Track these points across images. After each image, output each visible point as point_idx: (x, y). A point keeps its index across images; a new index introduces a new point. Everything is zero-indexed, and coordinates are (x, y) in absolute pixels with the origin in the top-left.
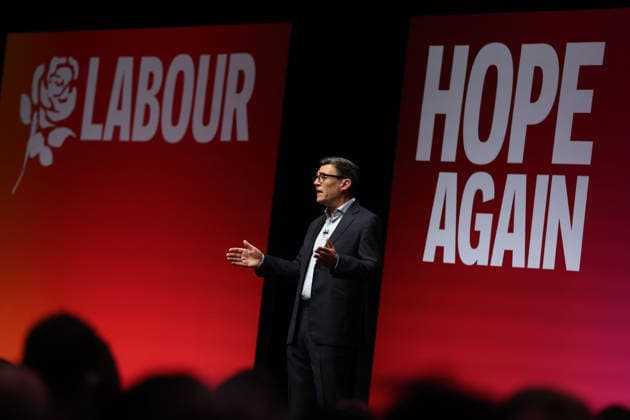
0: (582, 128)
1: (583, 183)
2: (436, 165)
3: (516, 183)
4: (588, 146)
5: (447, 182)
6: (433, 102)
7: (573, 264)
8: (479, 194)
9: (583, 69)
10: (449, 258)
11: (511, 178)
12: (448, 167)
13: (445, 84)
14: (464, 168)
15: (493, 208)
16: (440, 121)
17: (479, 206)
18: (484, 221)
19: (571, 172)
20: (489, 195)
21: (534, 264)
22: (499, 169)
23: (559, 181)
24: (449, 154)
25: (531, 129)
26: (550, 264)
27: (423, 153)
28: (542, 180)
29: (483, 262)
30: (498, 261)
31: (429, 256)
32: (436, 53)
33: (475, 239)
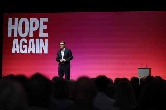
0: (45, 31)
1: (46, 40)
2: (13, 37)
3: (32, 41)
4: (47, 34)
5: (16, 41)
6: (10, 28)
7: (46, 52)
8: (23, 42)
9: (44, 22)
10: (18, 52)
12: (16, 38)
13: (13, 24)
14: (19, 38)
15: (27, 44)
16: (13, 31)
18: (25, 46)
19: (44, 38)
20: (26, 42)
21: (37, 52)
23: (41, 40)
24: (16, 35)
25: (34, 32)
26: (41, 52)
27: (10, 35)
28: (37, 40)
29: (26, 52)
30: (29, 52)
31: (13, 52)
32: (10, 20)
33: (23, 49)
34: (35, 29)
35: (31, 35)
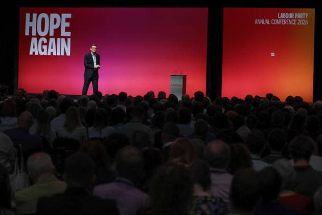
0: (67, 29)
1: (69, 40)
2: (31, 36)
4: (70, 33)
5: (34, 40)
6: (28, 24)
7: (68, 54)
8: (43, 42)
9: (66, 19)
10: (36, 54)
11: (51, 39)
12: (34, 37)
13: (31, 20)
14: (38, 37)
15: (47, 44)
16: (31, 28)
17: (43, 44)
18: (45, 47)
19: (66, 38)
20: (45, 41)
21: (59, 54)
22: (48, 37)
23: (63, 40)
24: (34, 34)
25: (55, 30)
26: (63, 54)
27: (27, 33)
28: (59, 39)
29: (45, 54)
30: (49, 54)
31: (31, 53)
32: (28, 15)
33: (43, 50)
34: (57, 26)
35: (52, 34)
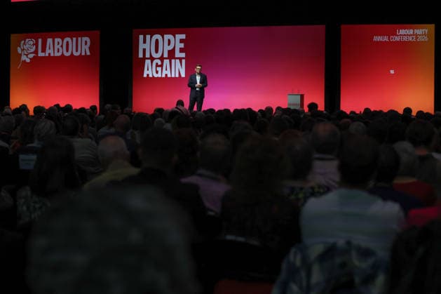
0: (181, 50)
1: (184, 61)
2: (144, 58)
3: (166, 62)
4: (184, 54)
5: (148, 62)
6: (141, 46)
7: (183, 76)
8: (157, 64)
9: (181, 40)
10: (151, 76)
12: (148, 59)
13: (145, 42)
14: (152, 59)
15: (162, 66)
16: (144, 50)
17: (157, 65)
18: (159, 69)
19: (180, 59)
20: (160, 63)
21: (173, 76)
22: (162, 59)
23: (178, 61)
24: (148, 55)
25: (169, 51)
26: (177, 76)
27: (141, 55)
28: (173, 61)
29: (160, 76)
30: (164, 76)
31: (145, 76)
32: (141, 37)
33: (157, 72)
34: (171, 48)
35: (166, 55)
